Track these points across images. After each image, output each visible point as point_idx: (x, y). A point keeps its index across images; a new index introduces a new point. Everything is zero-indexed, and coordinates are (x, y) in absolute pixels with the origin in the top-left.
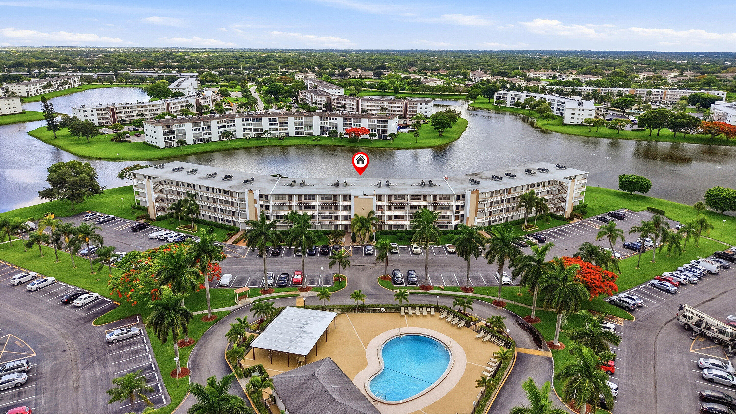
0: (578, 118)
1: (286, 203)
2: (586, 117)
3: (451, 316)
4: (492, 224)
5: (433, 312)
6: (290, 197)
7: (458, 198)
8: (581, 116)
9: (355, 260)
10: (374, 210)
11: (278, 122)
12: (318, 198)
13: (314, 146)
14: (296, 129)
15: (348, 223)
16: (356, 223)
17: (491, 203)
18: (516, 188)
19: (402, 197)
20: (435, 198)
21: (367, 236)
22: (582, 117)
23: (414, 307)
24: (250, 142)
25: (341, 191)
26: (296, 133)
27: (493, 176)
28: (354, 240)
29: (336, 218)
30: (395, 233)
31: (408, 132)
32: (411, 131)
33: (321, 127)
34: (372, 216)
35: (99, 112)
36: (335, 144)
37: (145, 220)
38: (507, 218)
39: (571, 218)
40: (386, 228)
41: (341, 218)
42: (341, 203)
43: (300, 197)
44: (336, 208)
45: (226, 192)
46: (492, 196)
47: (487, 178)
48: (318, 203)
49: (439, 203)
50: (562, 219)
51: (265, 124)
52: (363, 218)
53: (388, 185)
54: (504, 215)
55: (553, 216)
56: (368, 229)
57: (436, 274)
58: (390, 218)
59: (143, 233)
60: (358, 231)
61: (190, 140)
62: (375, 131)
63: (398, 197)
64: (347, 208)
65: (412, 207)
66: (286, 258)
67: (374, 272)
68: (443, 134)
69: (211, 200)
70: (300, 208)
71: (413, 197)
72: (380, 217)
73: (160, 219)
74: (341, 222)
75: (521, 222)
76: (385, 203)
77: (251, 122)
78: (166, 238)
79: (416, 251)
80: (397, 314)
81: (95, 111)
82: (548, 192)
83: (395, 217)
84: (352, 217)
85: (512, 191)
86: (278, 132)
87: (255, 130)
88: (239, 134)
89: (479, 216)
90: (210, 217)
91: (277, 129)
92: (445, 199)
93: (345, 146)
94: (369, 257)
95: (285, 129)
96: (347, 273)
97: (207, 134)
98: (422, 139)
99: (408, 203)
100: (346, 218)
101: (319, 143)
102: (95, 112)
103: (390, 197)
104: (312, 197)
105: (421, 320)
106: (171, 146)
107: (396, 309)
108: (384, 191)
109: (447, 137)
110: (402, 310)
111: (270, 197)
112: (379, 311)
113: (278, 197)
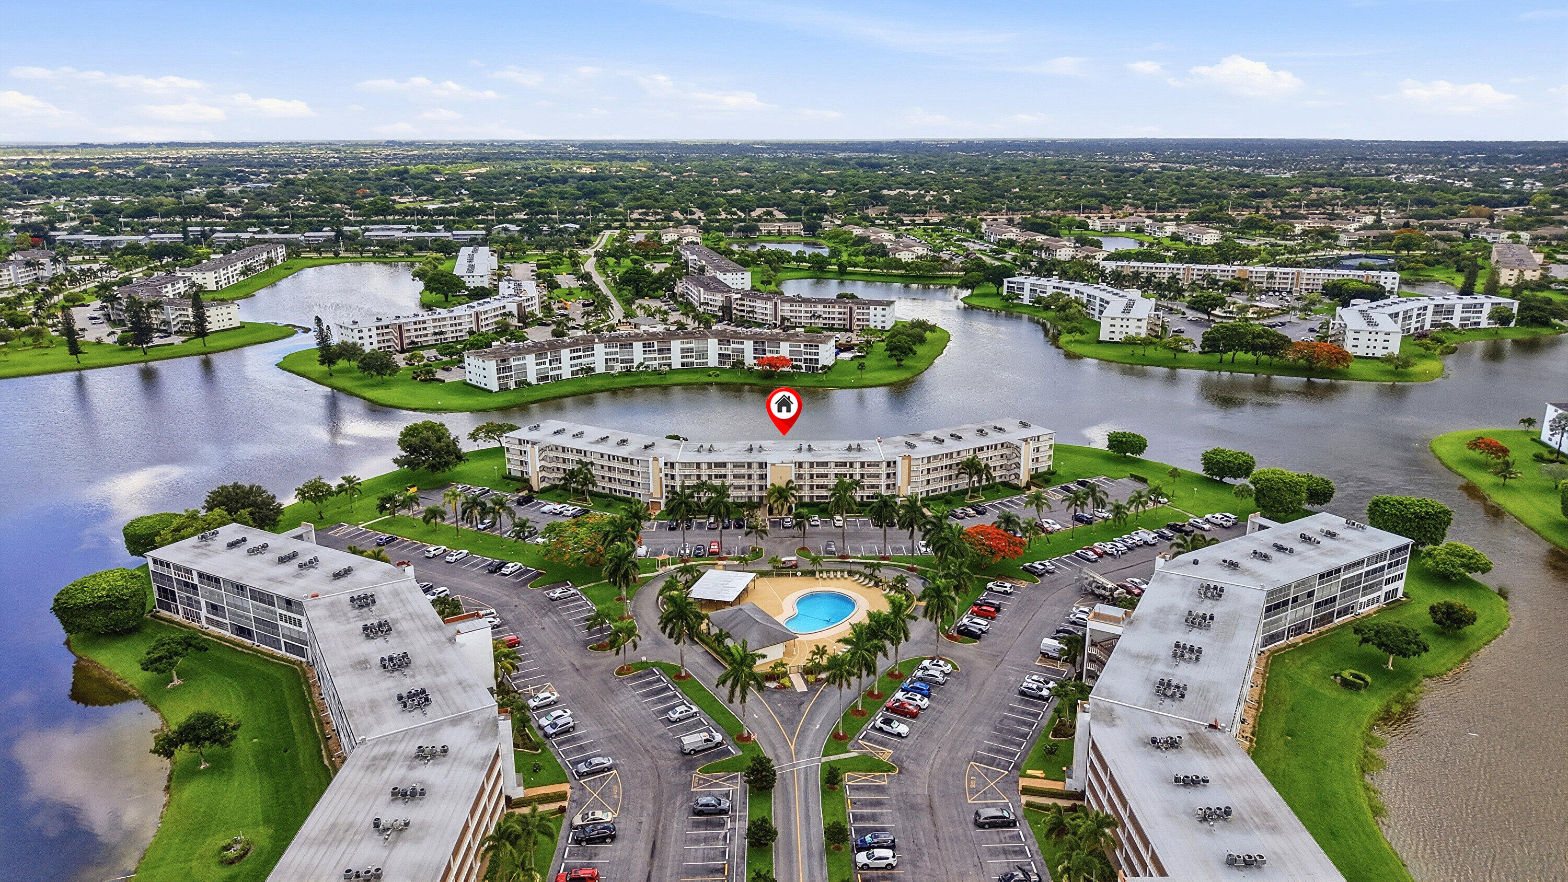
0: (1121, 333)
1: (695, 472)
2: (1132, 332)
3: (862, 578)
4: (931, 494)
5: (846, 576)
6: (698, 465)
7: (889, 464)
8: (1124, 330)
9: (772, 532)
10: (793, 478)
11: (656, 348)
12: (729, 466)
13: (711, 384)
14: (683, 357)
15: (765, 494)
16: (773, 494)
17: (929, 470)
18: (959, 453)
19: (825, 464)
20: (863, 464)
21: (786, 507)
22: (1127, 330)
23: (828, 571)
24: (617, 380)
25: (755, 458)
26: (683, 364)
27: (935, 438)
28: (771, 512)
29: (750, 488)
30: (817, 505)
31: (852, 359)
32: (856, 357)
33: (720, 355)
34: (790, 485)
35: (379, 332)
36: (742, 381)
37: (527, 491)
38: (950, 487)
39: (1028, 487)
40: (807, 500)
41: (755, 488)
42: (755, 471)
43: (709, 464)
44: (750, 477)
45: (625, 460)
46: (929, 462)
47: (928, 440)
48: (730, 471)
49: (867, 470)
50: (1017, 489)
51: (638, 353)
52: (780, 488)
53: (810, 449)
54: (944, 484)
55: (1006, 484)
56: (786, 500)
57: (857, 545)
58: (811, 487)
59: (532, 506)
60: (775, 502)
61: (532, 378)
62: (800, 360)
63: (819, 464)
64: (763, 477)
65: (836, 475)
66: (698, 531)
67: (791, 544)
68: (903, 363)
69: (606, 469)
70: (710, 477)
71: (837, 464)
72: (801, 487)
73: (543, 491)
74: (756, 493)
75: (965, 492)
76: (806, 470)
77: (618, 350)
78: (561, 512)
79: (838, 523)
80: (812, 578)
81: (374, 329)
82: (1002, 456)
83: (818, 487)
84: (769, 486)
85: (955, 455)
86: (657, 362)
87: (623, 361)
88: (600, 368)
89: (912, 485)
90: (604, 488)
91: (655, 359)
92: (874, 465)
93: (755, 385)
94: (787, 530)
95: (666, 358)
96: (763, 545)
97: (555, 369)
98: (872, 372)
99: (832, 471)
100: (761, 488)
101: (718, 380)
102: (374, 332)
103: (811, 464)
104: (723, 465)
105: (835, 581)
106: (507, 389)
107: (812, 573)
108: (805, 457)
109: (908, 368)
110: (817, 573)
111: (677, 465)
112: (796, 575)
113: (685, 464)
